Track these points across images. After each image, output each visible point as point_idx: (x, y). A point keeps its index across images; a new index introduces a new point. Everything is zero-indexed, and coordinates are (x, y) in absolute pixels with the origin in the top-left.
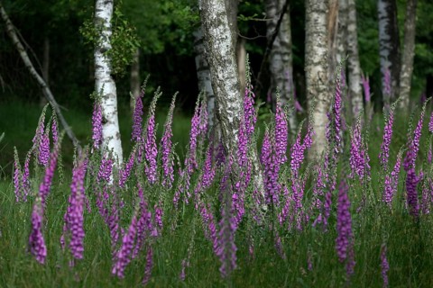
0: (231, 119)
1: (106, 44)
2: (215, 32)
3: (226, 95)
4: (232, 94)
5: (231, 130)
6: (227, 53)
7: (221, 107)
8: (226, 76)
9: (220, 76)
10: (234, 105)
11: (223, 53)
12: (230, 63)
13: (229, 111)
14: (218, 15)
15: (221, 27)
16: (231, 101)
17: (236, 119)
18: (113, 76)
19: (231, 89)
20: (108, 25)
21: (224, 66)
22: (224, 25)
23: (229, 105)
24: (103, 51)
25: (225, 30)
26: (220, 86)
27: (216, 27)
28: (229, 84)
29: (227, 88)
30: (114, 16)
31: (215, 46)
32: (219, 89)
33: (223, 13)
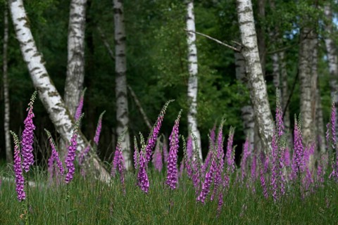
0: (267, 136)
2: (256, 85)
3: (264, 122)
4: (267, 122)
5: (267, 142)
6: (264, 98)
7: (261, 129)
8: (263, 111)
9: (260, 111)
10: (268, 128)
11: (261, 97)
12: (265, 103)
13: (265, 132)
14: (258, 75)
15: (260, 82)
16: (267, 125)
17: (270, 136)
18: (198, 128)
19: (267, 118)
20: (194, 100)
21: (262, 105)
22: (261, 81)
23: (266, 128)
25: (262, 84)
26: (260, 117)
27: (257, 82)
28: (265, 116)
29: (264, 118)
31: (257, 93)
32: (259, 119)
33: (261, 74)
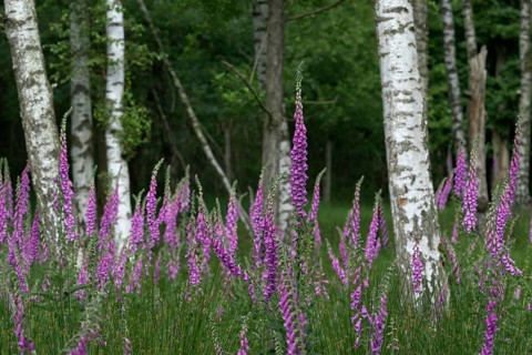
0: (45, 191)
1: (116, 125)
2: (28, 93)
3: (40, 163)
4: (46, 163)
5: (46, 203)
6: (42, 117)
7: (35, 177)
8: (40, 141)
9: (34, 142)
10: (49, 175)
11: (36, 116)
12: (45, 127)
13: (43, 182)
14: (32, 74)
15: (35, 87)
16: (46, 170)
17: (50, 191)
18: (124, 157)
19: (46, 156)
20: (117, 106)
21: (38, 132)
22: (39, 85)
23: (44, 175)
24: (113, 132)
25: (40, 91)
26: (33, 153)
27: (28, 87)
28: (43, 151)
29: (41, 156)
30: (125, 97)
31: (28, 109)
32: (32, 157)
33: (39, 72)
